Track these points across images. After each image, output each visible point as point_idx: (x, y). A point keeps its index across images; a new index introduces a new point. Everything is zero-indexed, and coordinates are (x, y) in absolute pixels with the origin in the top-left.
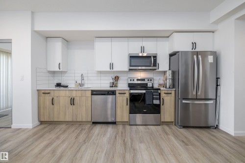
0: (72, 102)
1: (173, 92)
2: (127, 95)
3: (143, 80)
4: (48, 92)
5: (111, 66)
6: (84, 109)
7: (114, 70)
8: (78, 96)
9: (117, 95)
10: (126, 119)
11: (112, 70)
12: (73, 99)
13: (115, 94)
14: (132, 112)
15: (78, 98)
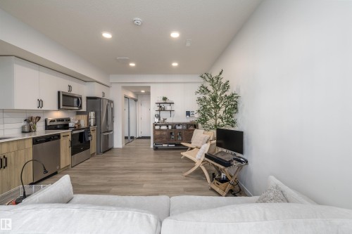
0: (4, 163)
1: (96, 129)
2: (70, 137)
3: (63, 120)
5: (40, 103)
7: (43, 109)
8: (11, 150)
9: (62, 138)
10: (69, 163)
11: (39, 109)
13: (60, 138)
14: (73, 153)
15: (12, 154)
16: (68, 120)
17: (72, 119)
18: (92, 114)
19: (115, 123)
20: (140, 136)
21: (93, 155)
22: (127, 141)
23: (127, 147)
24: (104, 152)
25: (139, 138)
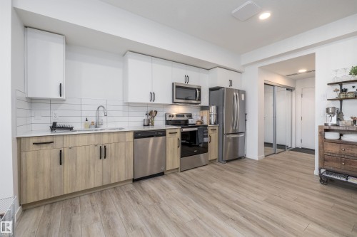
0: (103, 153)
1: (217, 128)
2: (179, 135)
3: (183, 116)
4: (49, 140)
5: (153, 96)
6: (123, 161)
7: (155, 102)
8: (112, 141)
9: (168, 135)
10: (177, 165)
11: (152, 102)
12: (103, 148)
13: (165, 135)
14: (183, 155)
15: (113, 146)
16: (190, 116)
17: (194, 115)
18: (213, 109)
19: (248, 123)
20: (299, 145)
21: (212, 161)
22: (271, 150)
23: (267, 160)
24: (228, 161)
25: (297, 150)
